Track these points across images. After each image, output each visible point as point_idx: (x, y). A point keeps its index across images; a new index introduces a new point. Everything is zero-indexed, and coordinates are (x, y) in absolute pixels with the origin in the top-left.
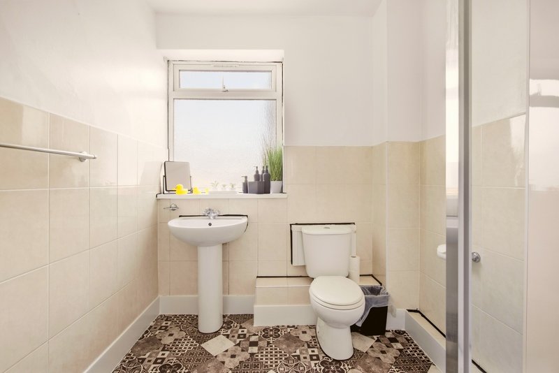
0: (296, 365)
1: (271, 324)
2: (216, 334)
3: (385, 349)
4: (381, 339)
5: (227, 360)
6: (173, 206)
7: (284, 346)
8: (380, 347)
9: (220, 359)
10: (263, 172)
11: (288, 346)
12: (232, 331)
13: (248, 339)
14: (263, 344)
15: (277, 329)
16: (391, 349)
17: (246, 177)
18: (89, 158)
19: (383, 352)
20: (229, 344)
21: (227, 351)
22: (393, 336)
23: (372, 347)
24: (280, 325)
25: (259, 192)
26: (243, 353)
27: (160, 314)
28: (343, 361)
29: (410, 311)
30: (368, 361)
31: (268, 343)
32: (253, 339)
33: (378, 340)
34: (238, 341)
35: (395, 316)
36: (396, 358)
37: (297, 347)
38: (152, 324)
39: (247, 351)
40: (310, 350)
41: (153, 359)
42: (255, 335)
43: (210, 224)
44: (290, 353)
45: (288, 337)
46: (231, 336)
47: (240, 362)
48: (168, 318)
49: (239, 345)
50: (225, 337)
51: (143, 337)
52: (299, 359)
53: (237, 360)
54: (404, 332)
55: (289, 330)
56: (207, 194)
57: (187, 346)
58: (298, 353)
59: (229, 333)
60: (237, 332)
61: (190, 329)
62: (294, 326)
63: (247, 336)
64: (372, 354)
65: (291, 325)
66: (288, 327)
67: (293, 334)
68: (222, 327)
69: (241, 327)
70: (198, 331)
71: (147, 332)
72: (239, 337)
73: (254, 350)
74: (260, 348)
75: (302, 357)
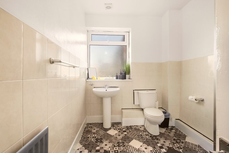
0: (142, 137)
1: (129, 125)
2: (110, 129)
3: (170, 132)
4: (168, 129)
5: (118, 137)
6: (91, 84)
7: (135, 132)
8: (168, 131)
9: (115, 136)
10: (123, 71)
11: (137, 132)
12: (115, 128)
13: (122, 130)
14: (128, 131)
15: (131, 127)
16: (172, 132)
17: (117, 74)
18: (77, 67)
19: (170, 133)
20: (116, 132)
21: (116, 134)
22: (171, 128)
23: (165, 131)
24: (131, 125)
25: (123, 79)
26: (122, 134)
27: (87, 123)
28: (157, 136)
29: (176, 119)
30: (165, 136)
31: (130, 131)
32: (124, 130)
33: (167, 129)
34: (119, 131)
35: (172, 121)
36: (174, 134)
37: (140, 132)
38: (86, 126)
39: (123, 133)
40: (145, 133)
41: (92, 137)
42: (124, 129)
43: (106, 90)
44: (138, 134)
45: (136, 129)
46: (115, 129)
47: (122, 137)
48: (91, 124)
49: (119, 132)
50: (114, 130)
51: (85, 130)
52: (142, 135)
53: (121, 137)
54: (175, 127)
55: (135, 127)
56: (104, 79)
57: (102, 132)
58: (141, 134)
59: (114, 128)
60: (117, 128)
61: (100, 127)
62: (136, 126)
63: (121, 129)
64: (166, 133)
65: (135, 125)
66: (134, 126)
67: (137, 128)
68: (111, 127)
69: (118, 126)
70: (104, 128)
71: (85, 129)
72: (118, 129)
73: (126, 133)
74: (127, 133)
75: (143, 135)
